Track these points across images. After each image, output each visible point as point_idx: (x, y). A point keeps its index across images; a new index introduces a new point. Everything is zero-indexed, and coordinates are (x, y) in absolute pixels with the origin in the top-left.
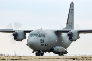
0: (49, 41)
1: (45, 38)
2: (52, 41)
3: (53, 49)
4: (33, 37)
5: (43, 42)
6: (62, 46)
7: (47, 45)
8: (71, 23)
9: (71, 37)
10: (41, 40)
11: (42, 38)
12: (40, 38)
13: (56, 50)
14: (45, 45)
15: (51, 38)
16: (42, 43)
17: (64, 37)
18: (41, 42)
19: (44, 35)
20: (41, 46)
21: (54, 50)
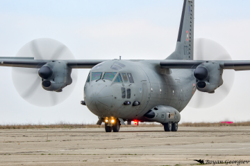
0: (143, 91)
1: (133, 85)
2: (149, 92)
3: (150, 113)
4: (101, 81)
5: (129, 96)
6: (171, 106)
7: (139, 103)
8: (189, 39)
9: (203, 81)
10: (123, 89)
11: (127, 85)
12: (119, 85)
13: (160, 116)
14: (134, 105)
15: (148, 84)
16: (126, 99)
17: (176, 81)
18: (124, 97)
19: (131, 76)
20: (124, 106)
21: (153, 116)
